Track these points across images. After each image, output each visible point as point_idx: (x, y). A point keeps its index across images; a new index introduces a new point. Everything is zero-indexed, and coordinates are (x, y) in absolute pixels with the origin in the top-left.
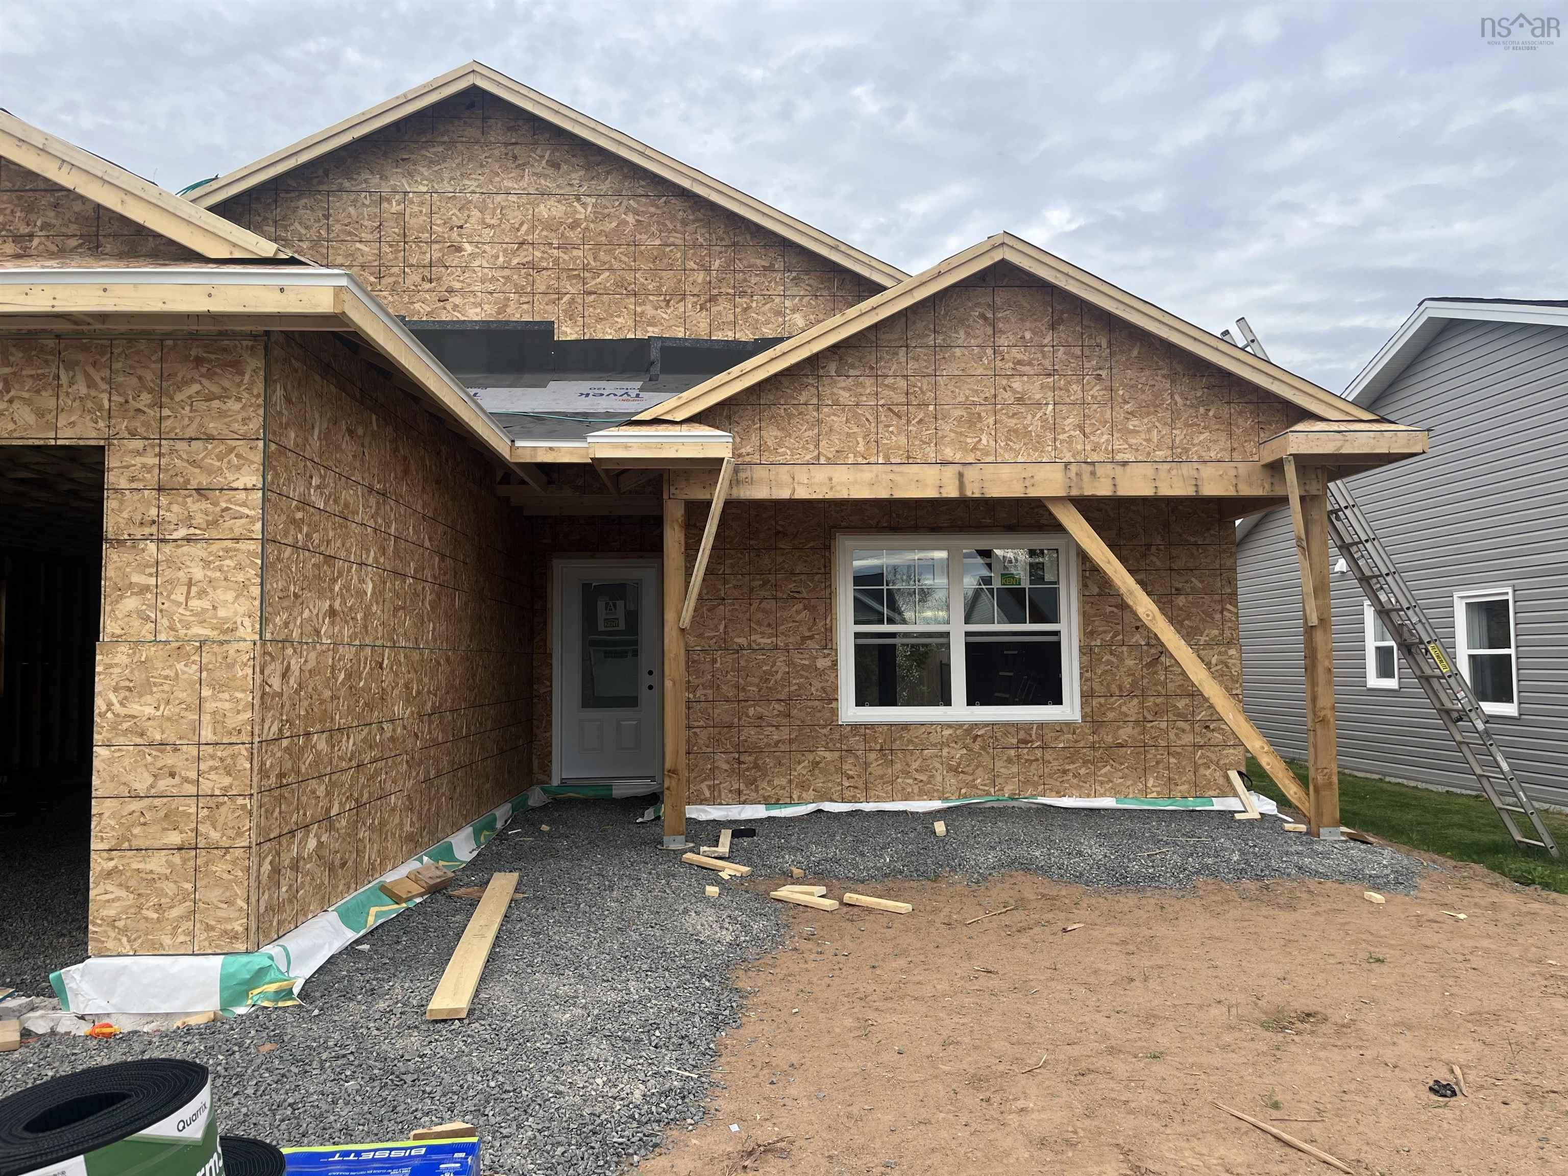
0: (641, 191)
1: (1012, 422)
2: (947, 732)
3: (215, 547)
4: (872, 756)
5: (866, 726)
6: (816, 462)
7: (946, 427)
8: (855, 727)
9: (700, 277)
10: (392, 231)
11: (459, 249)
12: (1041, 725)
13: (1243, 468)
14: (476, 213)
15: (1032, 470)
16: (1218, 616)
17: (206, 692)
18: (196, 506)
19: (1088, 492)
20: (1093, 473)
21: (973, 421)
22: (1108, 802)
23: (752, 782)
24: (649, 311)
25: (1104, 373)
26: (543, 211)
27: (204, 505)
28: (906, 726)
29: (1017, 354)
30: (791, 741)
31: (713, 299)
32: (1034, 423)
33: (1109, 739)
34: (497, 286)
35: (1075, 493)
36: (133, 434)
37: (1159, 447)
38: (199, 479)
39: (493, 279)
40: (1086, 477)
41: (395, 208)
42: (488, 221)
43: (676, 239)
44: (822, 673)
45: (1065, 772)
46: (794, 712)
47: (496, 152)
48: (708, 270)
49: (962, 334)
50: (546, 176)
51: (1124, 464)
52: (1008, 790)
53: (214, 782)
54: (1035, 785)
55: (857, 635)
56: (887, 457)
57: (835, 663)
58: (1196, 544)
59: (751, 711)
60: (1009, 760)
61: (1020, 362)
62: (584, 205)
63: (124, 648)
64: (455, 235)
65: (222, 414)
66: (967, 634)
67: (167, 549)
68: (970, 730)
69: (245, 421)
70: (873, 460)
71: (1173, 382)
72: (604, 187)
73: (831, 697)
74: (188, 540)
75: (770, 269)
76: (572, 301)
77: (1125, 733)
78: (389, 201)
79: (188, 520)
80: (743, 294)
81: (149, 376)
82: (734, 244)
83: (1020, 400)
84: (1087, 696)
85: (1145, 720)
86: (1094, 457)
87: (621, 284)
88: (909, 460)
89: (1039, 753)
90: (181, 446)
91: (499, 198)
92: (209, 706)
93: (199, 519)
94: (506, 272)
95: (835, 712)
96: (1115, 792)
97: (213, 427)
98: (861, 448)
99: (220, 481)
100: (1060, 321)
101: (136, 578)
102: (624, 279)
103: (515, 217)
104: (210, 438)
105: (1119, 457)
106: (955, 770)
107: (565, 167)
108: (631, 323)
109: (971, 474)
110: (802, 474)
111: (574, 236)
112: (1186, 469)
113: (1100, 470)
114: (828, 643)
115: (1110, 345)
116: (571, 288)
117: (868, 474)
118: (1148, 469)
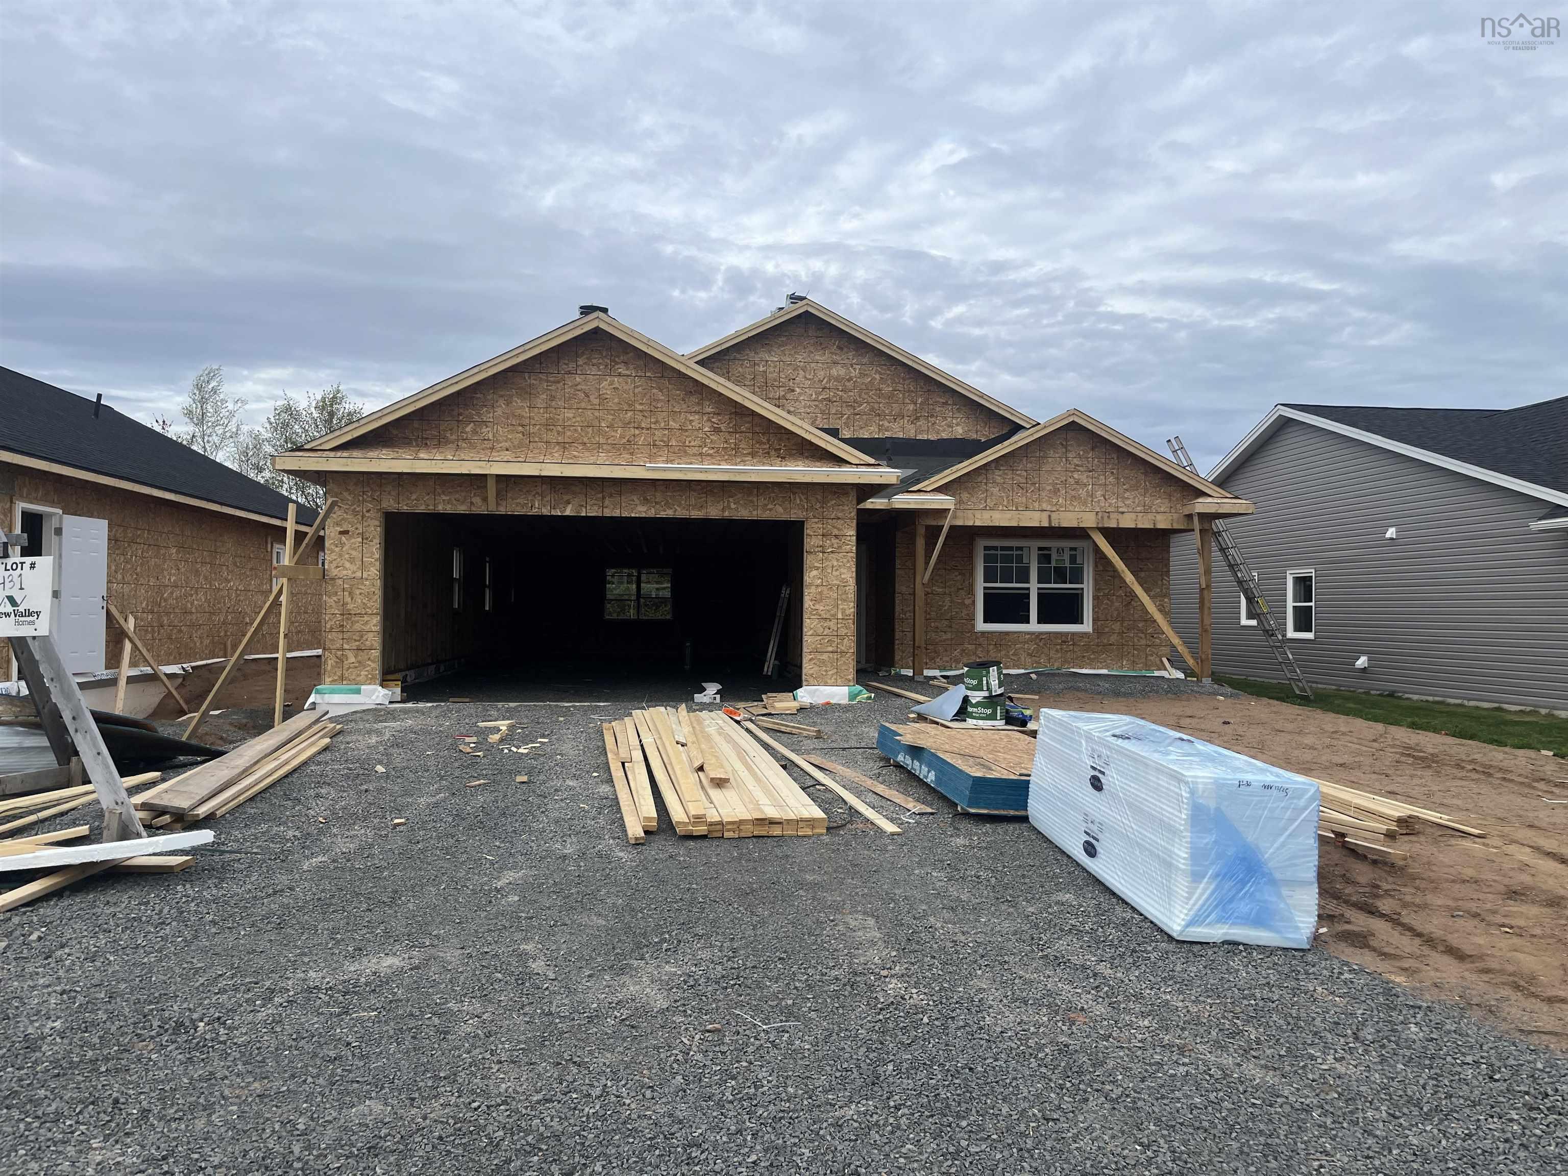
0: (883, 363)
1: (1073, 493)
2: (1027, 637)
3: (841, 555)
4: (992, 647)
5: (988, 633)
6: (985, 509)
7: (1043, 494)
8: (983, 633)
9: (911, 407)
10: (760, 379)
11: (793, 391)
12: (1073, 634)
13: (1175, 516)
14: (801, 372)
15: (1081, 514)
16: (1160, 582)
17: (840, 602)
18: (834, 541)
19: (1106, 526)
20: (1109, 517)
21: (1056, 491)
22: (1104, 672)
23: (932, 659)
24: (886, 424)
25: (1115, 471)
26: (834, 372)
27: (837, 541)
28: (1007, 633)
29: (1076, 461)
30: (952, 639)
31: (917, 418)
32: (1082, 493)
33: (1105, 641)
34: (812, 410)
35: (1100, 526)
36: (815, 517)
37: (1138, 506)
38: (836, 532)
39: (810, 407)
40: (1105, 518)
41: (761, 369)
42: (808, 376)
43: (900, 387)
44: (967, 607)
45: (1084, 657)
46: (954, 625)
47: (812, 341)
48: (915, 404)
49: (1052, 452)
50: (836, 354)
51: (1123, 513)
52: (1056, 665)
53: (843, 631)
54: (1069, 663)
55: (985, 588)
56: (1017, 508)
57: (974, 602)
58: (1150, 546)
59: (933, 624)
60: (1057, 651)
61: (1077, 465)
62: (855, 369)
63: (813, 587)
64: (791, 384)
65: (843, 510)
66: (1039, 589)
67: (826, 555)
68: (1038, 636)
69: (850, 513)
70: (1010, 508)
71: (1146, 475)
72: (865, 360)
73: (972, 618)
74: (832, 552)
75: (946, 403)
76: (848, 418)
77: (1114, 638)
78: (758, 365)
79: (832, 546)
80: (932, 416)
81: (819, 497)
82: (929, 391)
83: (1077, 483)
84: (1095, 620)
85: (1123, 632)
86: (1110, 510)
87: (872, 409)
88: (1027, 508)
89: (1071, 647)
90: (830, 521)
91: (813, 365)
92: (841, 607)
93: (835, 546)
94: (817, 403)
95: (973, 626)
96: (1107, 667)
97: (840, 515)
98: (1005, 503)
99: (841, 533)
100: (1096, 447)
101: (816, 564)
102: (873, 408)
103: (821, 374)
104: (839, 518)
105: (1121, 510)
106: (1030, 655)
107: (845, 350)
108: (877, 430)
109: (1054, 516)
110: (978, 514)
111: (849, 385)
112: (1150, 516)
113: (1112, 515)
114: (971, 592)
115: (1118, 458)
116: (848, 412)
117: (1008, 515)
118: (1133, 516)
